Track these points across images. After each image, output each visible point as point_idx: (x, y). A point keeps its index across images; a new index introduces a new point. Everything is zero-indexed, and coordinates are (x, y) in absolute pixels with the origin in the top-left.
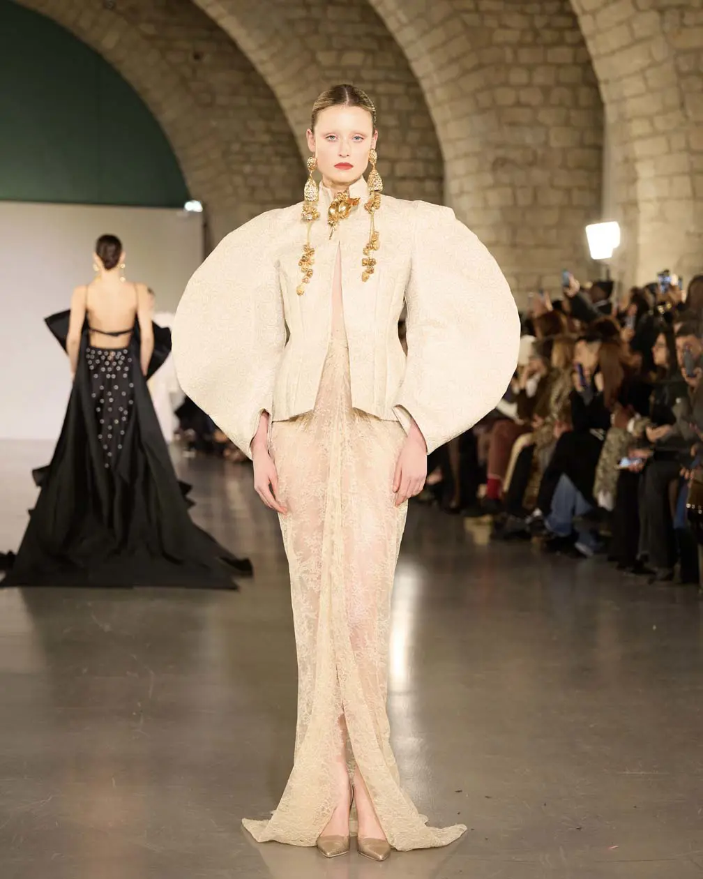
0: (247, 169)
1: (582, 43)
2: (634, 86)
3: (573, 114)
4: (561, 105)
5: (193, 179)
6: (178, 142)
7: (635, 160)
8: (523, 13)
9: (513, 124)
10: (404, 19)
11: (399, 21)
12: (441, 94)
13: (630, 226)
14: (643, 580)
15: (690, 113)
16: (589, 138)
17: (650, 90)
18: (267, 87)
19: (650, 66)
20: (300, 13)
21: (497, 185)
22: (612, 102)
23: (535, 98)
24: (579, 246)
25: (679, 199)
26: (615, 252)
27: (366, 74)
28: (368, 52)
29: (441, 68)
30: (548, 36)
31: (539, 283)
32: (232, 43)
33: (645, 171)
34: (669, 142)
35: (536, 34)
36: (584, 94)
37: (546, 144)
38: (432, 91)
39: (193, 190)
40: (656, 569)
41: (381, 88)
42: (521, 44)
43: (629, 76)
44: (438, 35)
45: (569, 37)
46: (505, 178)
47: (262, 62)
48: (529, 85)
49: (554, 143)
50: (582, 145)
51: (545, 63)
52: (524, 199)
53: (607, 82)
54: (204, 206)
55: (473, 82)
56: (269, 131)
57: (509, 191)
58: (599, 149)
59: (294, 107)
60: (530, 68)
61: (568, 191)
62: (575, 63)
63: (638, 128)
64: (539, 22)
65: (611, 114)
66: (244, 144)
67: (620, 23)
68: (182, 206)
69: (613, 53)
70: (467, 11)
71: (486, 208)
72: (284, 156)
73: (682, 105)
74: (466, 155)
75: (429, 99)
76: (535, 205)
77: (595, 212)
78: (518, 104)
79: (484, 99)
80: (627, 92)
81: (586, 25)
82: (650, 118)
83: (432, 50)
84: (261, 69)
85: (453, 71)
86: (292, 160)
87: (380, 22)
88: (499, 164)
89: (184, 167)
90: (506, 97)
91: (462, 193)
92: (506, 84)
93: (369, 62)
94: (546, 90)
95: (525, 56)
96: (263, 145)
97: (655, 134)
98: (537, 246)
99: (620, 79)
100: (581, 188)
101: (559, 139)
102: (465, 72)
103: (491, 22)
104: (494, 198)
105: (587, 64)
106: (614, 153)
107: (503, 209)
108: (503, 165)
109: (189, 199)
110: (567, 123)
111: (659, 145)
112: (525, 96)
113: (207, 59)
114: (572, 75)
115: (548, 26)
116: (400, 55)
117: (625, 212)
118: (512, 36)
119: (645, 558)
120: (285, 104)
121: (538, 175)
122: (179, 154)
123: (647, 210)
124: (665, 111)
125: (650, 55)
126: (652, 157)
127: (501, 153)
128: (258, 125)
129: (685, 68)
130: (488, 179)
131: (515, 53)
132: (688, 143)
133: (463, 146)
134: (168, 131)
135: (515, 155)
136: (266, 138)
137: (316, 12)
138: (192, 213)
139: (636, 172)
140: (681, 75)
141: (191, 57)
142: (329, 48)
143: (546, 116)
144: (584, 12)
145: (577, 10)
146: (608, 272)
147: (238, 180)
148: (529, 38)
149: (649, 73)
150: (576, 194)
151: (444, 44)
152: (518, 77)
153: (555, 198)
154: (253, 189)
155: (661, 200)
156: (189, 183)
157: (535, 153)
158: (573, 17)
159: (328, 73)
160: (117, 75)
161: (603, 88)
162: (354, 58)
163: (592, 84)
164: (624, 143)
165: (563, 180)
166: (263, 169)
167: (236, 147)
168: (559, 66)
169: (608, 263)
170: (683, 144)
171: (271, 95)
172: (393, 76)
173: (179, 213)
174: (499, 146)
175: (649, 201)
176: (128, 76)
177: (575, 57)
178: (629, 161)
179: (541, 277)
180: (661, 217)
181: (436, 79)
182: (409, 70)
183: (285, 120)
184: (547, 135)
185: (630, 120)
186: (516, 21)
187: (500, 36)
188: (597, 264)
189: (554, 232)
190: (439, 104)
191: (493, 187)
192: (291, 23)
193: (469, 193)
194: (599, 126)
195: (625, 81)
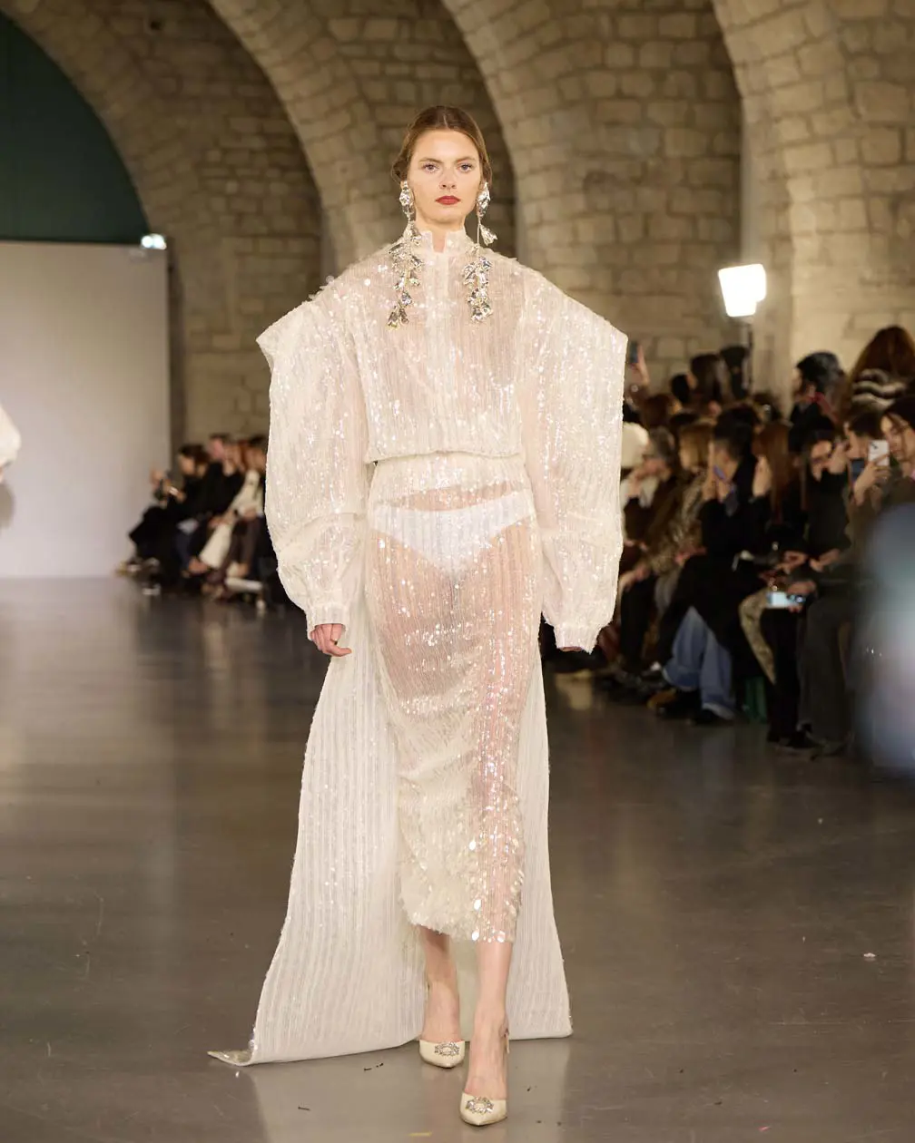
0: (231, 187)
1: (708, 8)
2: (781, 72)
3: (698, 108)
4: (680, 96)
5: (150, 203)
6: (129, 147)
7: (786, 177)
9: (613, 124)
12: (508, 81)
13: (780, 271)
14: (805, 754)
15: (862, 110)
16: (721, 144)
17: (807, 78)
18: (258, 69)
19: (805, 43)
21: (591, 212)
22: (753, 93)
23: (643, 86)
24: (709, 298)
25: (849, 232)
26: (761, 306)
27: (398, 52)
28: (401, 18)
29: (509, 44)
31: (653, 350)
33: (800, 192)
34: (833, 151)
36: (713, 81)
37: (660, 152)
38: (496, 76)
39: (152, 221)
40: (823, 742)
41: (422, 72)
42: (622, 10)
43: (775, 57)
46: (603, 202)
47: (251, 34)
48: (634, 68)
49: (672, 151)
50: (710, 153)
51: (657, 37)
52: (629, 234)
53: (744, 65)
54: (168, 241)
55: (553, 64)
56: (261, 133)
57: (608, 222)
58: (735, 159)
59: (298, 99)
60: (635, 44)
61: (693, 219)
62: (699, 37)
63: (790, 130)
65: (751, 110)
66: (225, 151)
68: (136, 242)
69: (753, 23)
71: (575, 244)
72: (284, 169)
73: (851, 99)
74: (547, 169)
75: (492, 88)
76: (646, 238)
77: (731, 250)
78: (620, 95)
79: (571, 88)
80: (774, 80)
82: (806, 117)
84: (249, 44)
85: (526, 48)
86: (295, 175)
88: (594, 181)
89: (137, 183)
90: (602, 84)
91: (540, 223)
92: (602, 67)
93: (405, 34)
94: (659, 76)
95: (628, 26)
96: (253, 152)
97: (813, 140)
99: (763, 61)
100: (710, 215)
101: (678, 146)
102: (545, 49)
104: (587, 231)
105: (716, 39)
106: (757, 166)
107: (600, 248)
108: (598, 182)
109: (148, 232)
110: (689, 123)
111: (818, 156)
112: (628, 84)
113: (170, 28)
114: (695, 53)
116: (450, 24)
117: (773, 249)
119: (807, 727)
120: (285, 94)
121: (650, 197)
122: (131, 166)
123: (805, 247)
124: (828, 106)
125: (805, 28)
126: (809, 172)
127: (595, 165)
128: (245, 124)
129: (853, 45)
130: (579, 203)
131: (614, 22)
132: (860, 153)
133: (540, 156)
134: (115, 133)
135: (613, 168)
136: (257, 143)
138: (152, 252)
139: (787, 194)
140: (850, 56)
141: (146, 26)
142: (346, 14)
143: (657, 112)
146: (750, 336)
147: (219, 204)
149: (804, 52)
150: (703, 224)
151: (513, 9)
152: (619, 56)
153: (675, 229)
154: (240, 216)
155: (825, 233)
156: (147, 209)
157: (644, 167)
159: (346, 50)
160: (39, 51)
161: (739, 73)
162: (383, 29)
163: (726, 68)
164: (770, 152)
165: (685, 203)
166: (254, 188)
167: (214, 155)
168: (678, 41)
169: (750, 321)
170: (852, 154)
171: (264, 81)
172: (440, 54)
173: (132, 251)
174: (593, 155)
175: (807, 234)
176: (53, 53)
177: (699, 28)
178: (778, 178)
179: (656, 341)
180: (824, 258)
181: (502, 60)
182: (462, 46)
183: (285, 117)
184: (662, 140)
185: (777, 120)
188: (735, 324)
189: (673, 275)
190: (507, 95)
191: (584, 215)
193: (551, 223)
194: (734, 127)
195: (770, 64)
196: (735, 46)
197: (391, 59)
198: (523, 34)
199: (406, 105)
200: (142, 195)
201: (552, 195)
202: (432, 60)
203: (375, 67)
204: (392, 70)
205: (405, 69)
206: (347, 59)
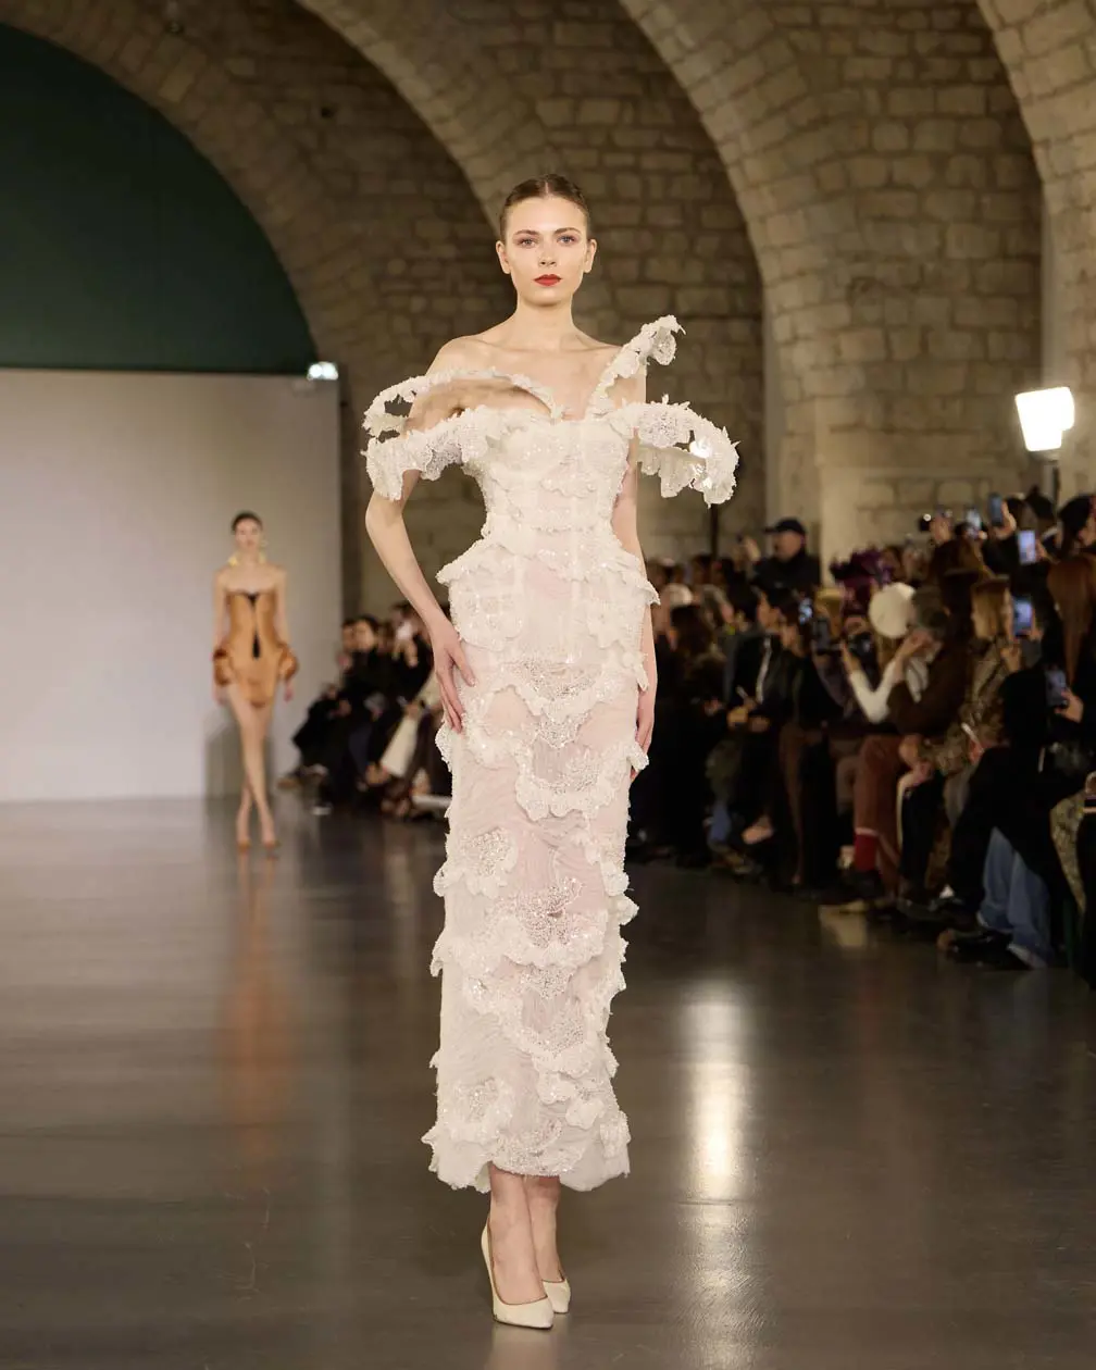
0: (417, 304)
1: (1001, 78)
3: (986, 200)
4: (965, 185)
5: (319, 324)
6: (293, 260)
8: (895, 29)
9: (883, 219)
10: (689, 43)
11: (679, 44)
12: (754, 168)
16: (1016, 243)
18: (451, 162)
20: (507, 34)
21: (856, 325)
22: (1057, 177)
23: (921, 175)
24: (1005, 429)
26: (1068, 437)
27: (621, 139)
28: (624, 99)
29: (755, 124)
30: (941, 67)
31: (934, 494)
32: (389, 88)
35: (919, 64)
36: (1006, 165)
37: (941, 252)
38: (739, 163)
39: (322, 346)
41: (649, 162)
42: (894, 82)
43: (1084, 132)
44: (750, 67)
45: (977, 69)
46: (871, 313)
47: (442, 120)
48: (907, 153)
49: (955, 252)
51: (937, 115)
52: (904, 350)
53: (1046, 143)
54: (341, 369)
55: (809, 149)
56: (453, 239)
57: (878, 334)
58: (1034, 261)
59: (498, 196)
60: (910, 124)
61: (981, 333)
62: (988, 113)
64: (923, 45)
65: (1054, 196)
66: (410, 262)
67: (1068, 42)
68: (304, 371)
69: (1055, 93)
70: (798, 27)
71: (837, 364)
72: (480, 282)
74: (801, 273)
75: (735, 178)
76: (924, 359)
77: (1031, 372)
78: (890, 185)
79: (831, 177)
80: (1084, 160)
81: (1008, 46)
83: (738, 94)
84: (438, 131)
85: (777, 129)
87: (646, 48)
88: (860, 289)
89: (304, 302)
90: (869, 172)
91: (795, 339)
92: (868, 151)
93: (628, 117)
94: (939, 161)
95: (901, 102)
96: (444, 262)
98: (929, 431)
99: (1070, 137)
100: (1002, 329)
101: (963, 245)
102: (799, 131)
103: (840, 45)
104: (851, 347)
105: (1011, 115)
106: (1061, 265)
107: (866, 366)
108: (864, 289)
109: (316, 360)
110: (976, 218)
112: (901, 170)
113: (345, 116)
114: (984, 133)
115: (940, 51)
116: (683, 104)
117: (1084, 368)
118: (877, 68)
120: (482, 192)
121: (930, 307)
122: (296, 281)
127: (860, 268)
128: (434, 229)
130: (842, 314)
131: (884, 98)
133: (795, 259)
134: (276, 242)
135: (881, 271)
136: (449, 251)
137: (535, 33)
138: (321, 383)
141: (316, 113)
142: (558, 94)
143: (936, 205)
144: (1004, 25)
145: (991, 20)
146: (1056, 474)
147: (401, 324)
148: (906, 71)
150: (994, 340)
151: (760, 82)
152: (891, 137)
153: (958, 346)
156: (314, 331)
157: (922, 269)
158: (985, 34)
159: (558, 137)
160: (188, 145)
161: (1039, 153)
162: (601, 111)
163: (1022, 149)
164: (1080, 247)
165: (972, 314)
166: (445, 305)
167: (396, 267)
168: (961, 119)
169: (1054, 457)
171: (458, 177)
172: (670, 141)
173: (298, 383)
174: (858, 258)
176: (206, 149)
177: (988, 103)
178: (1088, 279)
179: (938, 484)
181: (746, 143)
182: (700, 132)
184: (942, 237)
185: (1087, 209)
186: (885, 43)
187: (857, 68)
188: (1037, 460)
189: (957, 406)
190: (754, 186)
191: (847, 329)
192: (491, 52)
193: (807, 338)
194: (1032, 220)
195: (1077, 141)
196: (1036, 122)
197: (611, 146)
198: (771, 113)
199: (631, 201)
200: (309, 315)
201: (807, 306)
202: (661, 148)
203: (591, 157)
204: (612, 160)
205: (629, 160)
206: (557, 148)
